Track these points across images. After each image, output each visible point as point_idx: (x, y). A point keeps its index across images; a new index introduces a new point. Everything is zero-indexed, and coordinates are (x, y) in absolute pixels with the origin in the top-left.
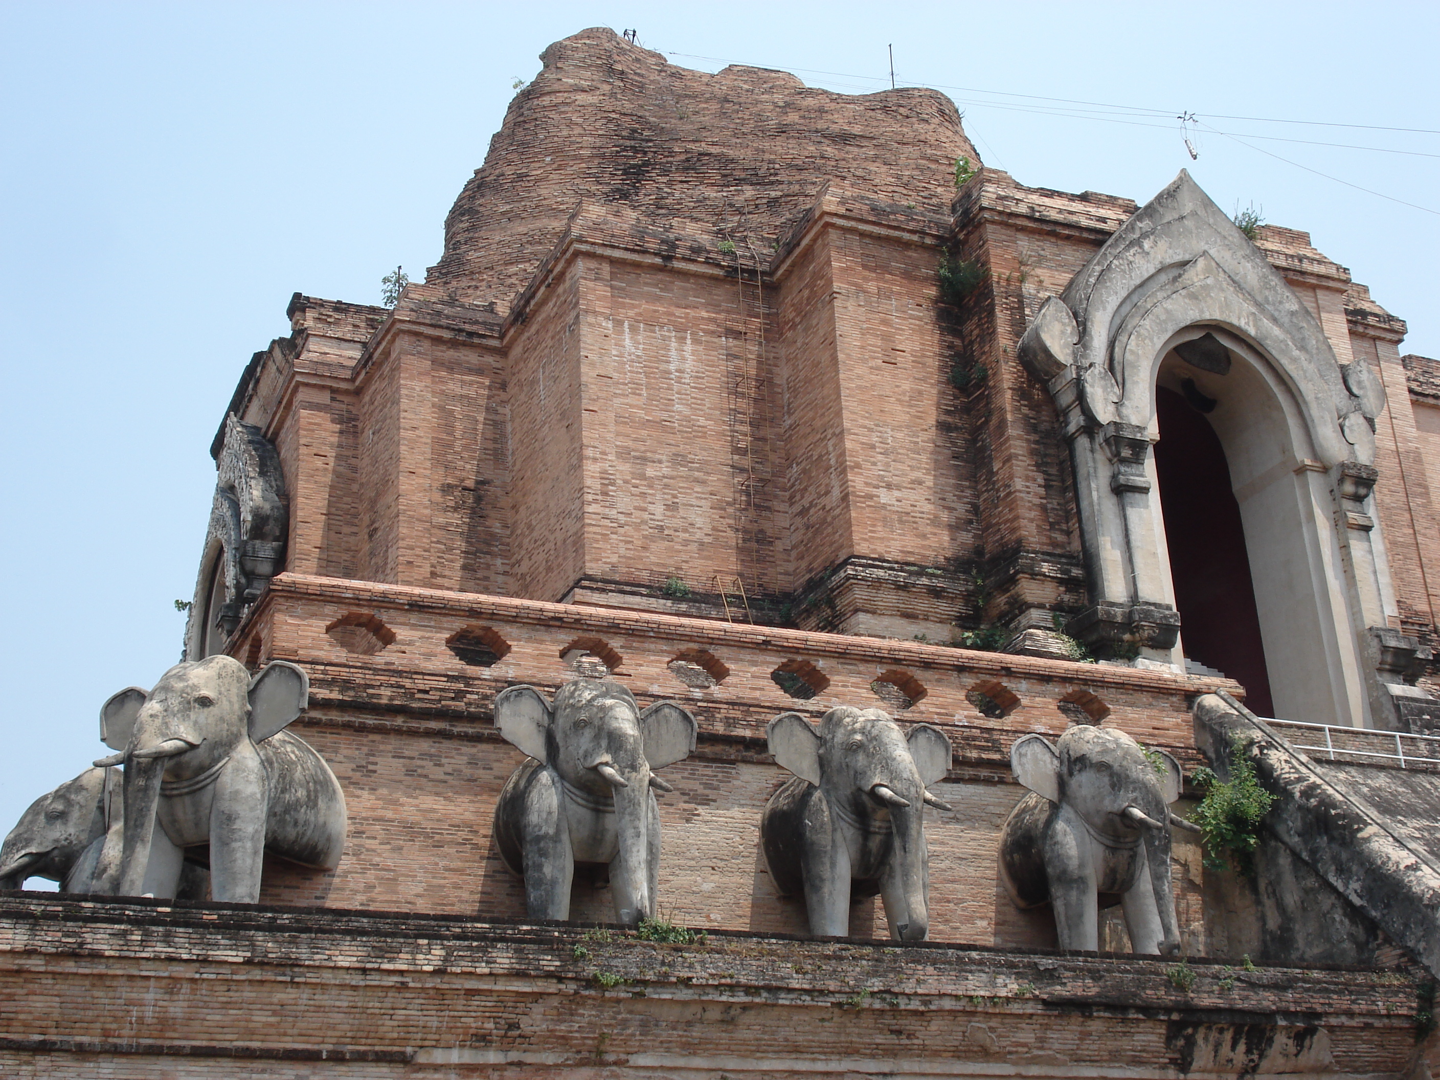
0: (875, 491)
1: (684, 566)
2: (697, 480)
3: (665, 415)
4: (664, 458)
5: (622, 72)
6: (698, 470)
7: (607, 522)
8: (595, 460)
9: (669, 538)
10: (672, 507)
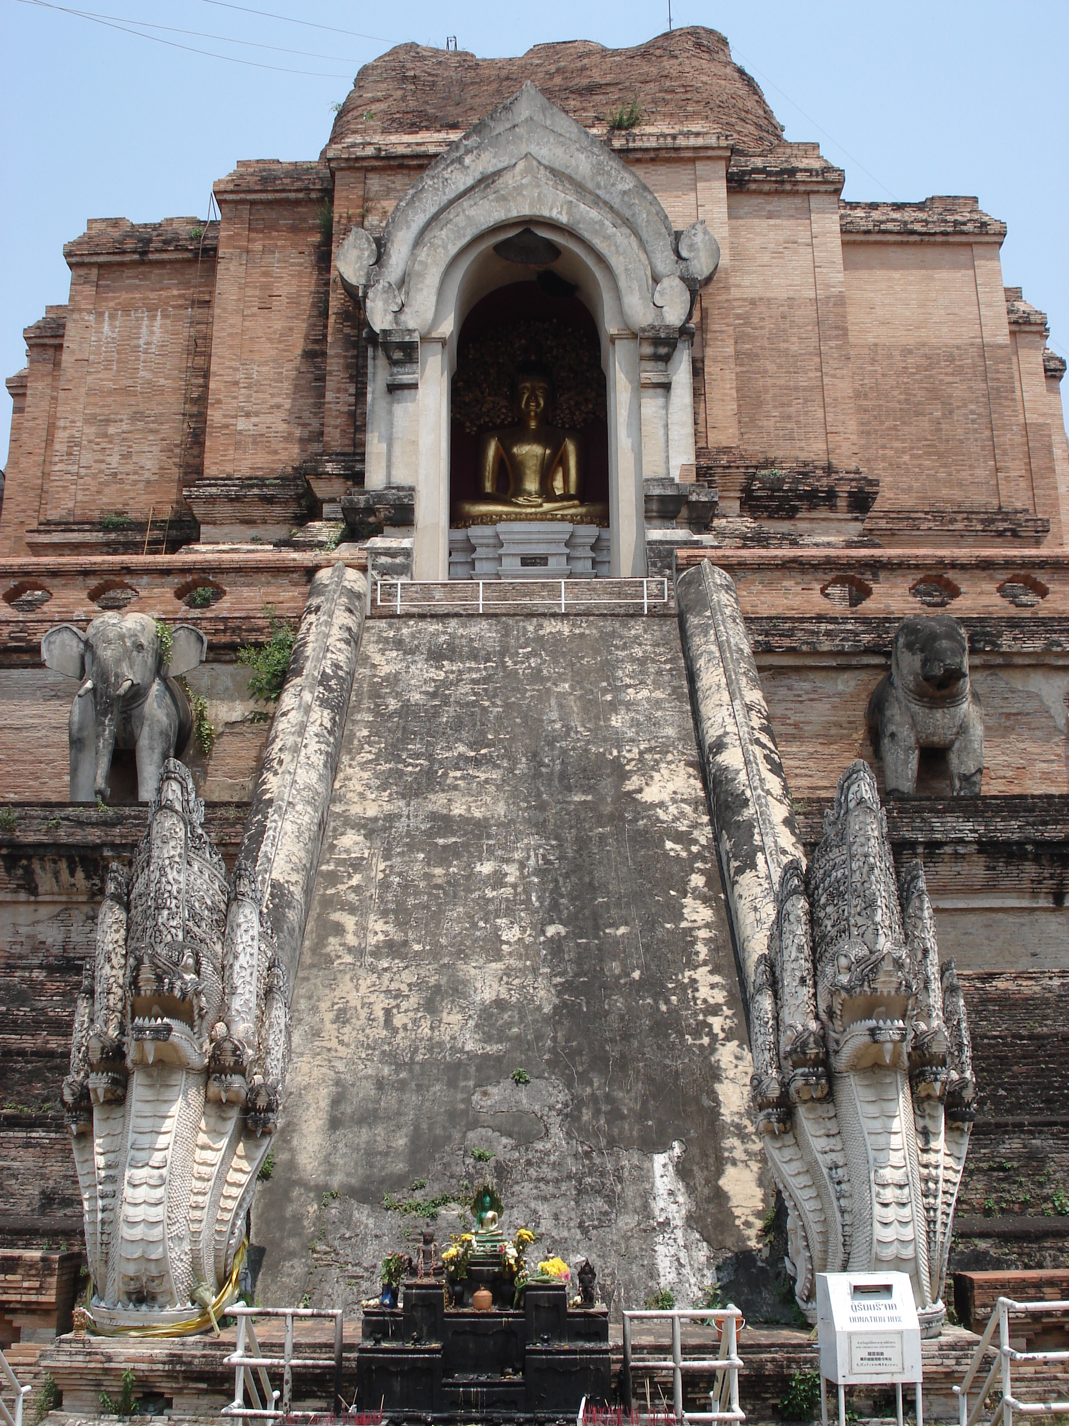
0: (232, 421)
1: (131, 502)
2: (152, 431)
3: (130, 382)
4: (125, 417)
5: (415, 77)
6: (153, 422)
7: (69, 477)
8: (65, 428)
9: (122, 482)
10: (126, 456)
